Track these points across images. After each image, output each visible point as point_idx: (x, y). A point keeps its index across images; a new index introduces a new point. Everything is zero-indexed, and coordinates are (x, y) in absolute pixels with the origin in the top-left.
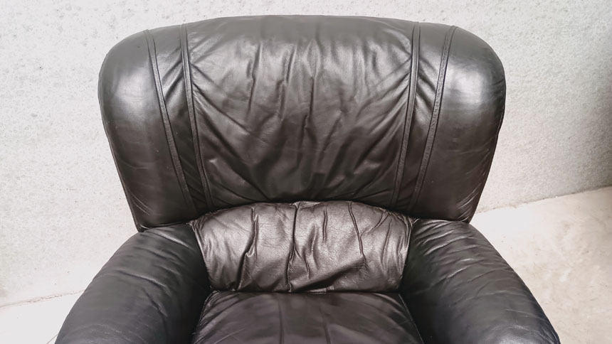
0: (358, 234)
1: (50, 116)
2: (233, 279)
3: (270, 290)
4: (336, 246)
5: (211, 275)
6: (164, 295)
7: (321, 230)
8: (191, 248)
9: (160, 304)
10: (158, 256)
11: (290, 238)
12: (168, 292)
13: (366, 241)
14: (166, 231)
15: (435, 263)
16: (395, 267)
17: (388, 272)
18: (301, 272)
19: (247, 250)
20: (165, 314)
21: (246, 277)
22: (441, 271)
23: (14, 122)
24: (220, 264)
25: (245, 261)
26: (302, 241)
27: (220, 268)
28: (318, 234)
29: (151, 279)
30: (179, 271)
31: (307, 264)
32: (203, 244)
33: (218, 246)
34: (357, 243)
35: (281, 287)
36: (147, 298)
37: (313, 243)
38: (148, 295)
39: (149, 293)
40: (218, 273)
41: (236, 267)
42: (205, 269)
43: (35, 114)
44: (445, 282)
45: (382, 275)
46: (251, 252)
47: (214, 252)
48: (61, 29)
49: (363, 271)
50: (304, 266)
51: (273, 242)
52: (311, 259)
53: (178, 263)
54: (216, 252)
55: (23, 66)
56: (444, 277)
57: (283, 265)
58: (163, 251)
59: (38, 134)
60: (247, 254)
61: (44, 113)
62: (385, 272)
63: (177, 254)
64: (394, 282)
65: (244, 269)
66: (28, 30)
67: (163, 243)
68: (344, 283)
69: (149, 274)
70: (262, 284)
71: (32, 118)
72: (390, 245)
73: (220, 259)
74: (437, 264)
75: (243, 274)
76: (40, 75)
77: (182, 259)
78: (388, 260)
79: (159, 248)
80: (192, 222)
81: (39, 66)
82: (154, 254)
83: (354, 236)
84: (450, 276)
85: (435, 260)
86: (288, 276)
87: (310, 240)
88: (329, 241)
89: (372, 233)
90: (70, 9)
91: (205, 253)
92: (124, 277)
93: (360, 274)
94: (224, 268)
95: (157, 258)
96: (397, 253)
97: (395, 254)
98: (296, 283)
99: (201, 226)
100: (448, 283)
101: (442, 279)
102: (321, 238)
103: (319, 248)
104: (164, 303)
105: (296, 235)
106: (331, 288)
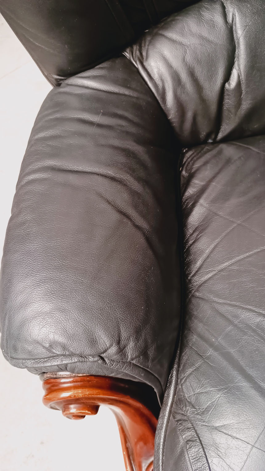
2: (210, 128)
6: (133, 193)
8: (141, 97)
9: (132, 213)
10: (100, 126)
14: (94, 78)
21: (229, 119)
24: (189, 110)
25: (225, 96)
27: (189, 115)
32: (156, 85)
33: (179, 82)
36: (108, 207)
38: (109, 202)
39: (110, 199)
40: (188, 125)
42: (168, 123)
47: (175, 94)
54: (179, 92)
58: (104, 114)
60: (226, 85)
63: (126, 114)
67: (98, 100)
69: (98, 162)
79: (96, 112)
80: (128, 50)
82: (91, 123)
91: (163, 98)
92: (61, 177)
95: (100, 131)
99: (144, 54)
104: (136, 207)
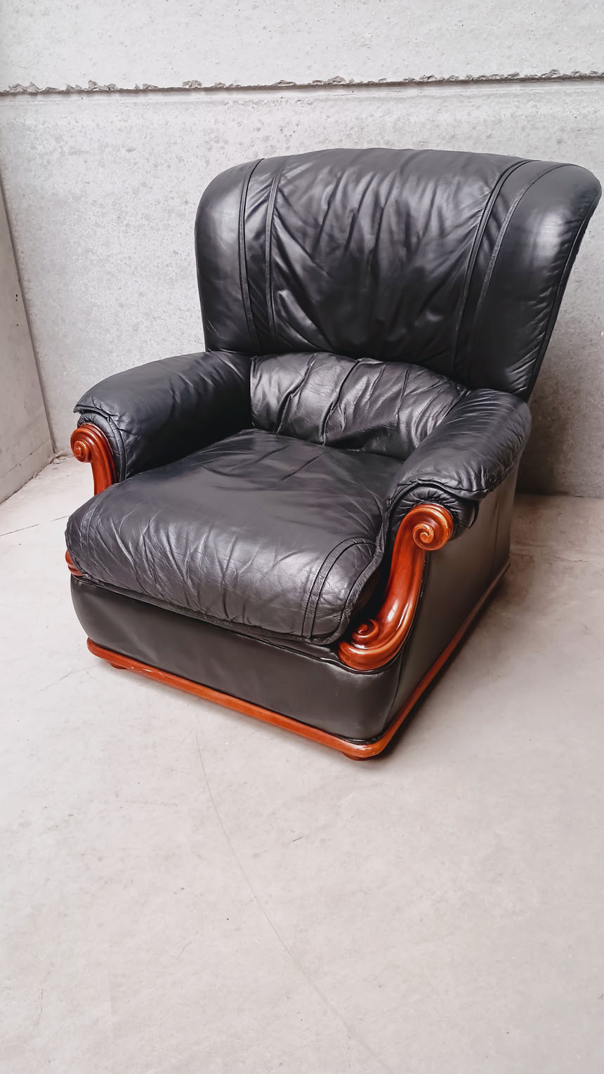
0: (404, 394)
1: (188, 256)
2: (274, 419)
3: (305, 437)
5: (253, 408)
6: (187, 391)
7: (371, 386)
8: (240, 375)
9: (178, 393)
11: (338, 391)
12: (192, 390)
13: (409, 403)
18: (337, 426)
19: (294, 391)
20: (179, 402)
21: (286, 419)
23: (158, 257)
24: (265, 399)
25: (288, 402)
26: (347, 395)
27: (263, 402)
28: (366, 389)
29: (182, 376)
30: (213, 382)
31: (345, 418)
32: (254, 376)
34: (398, 402)
35: (316, 437)
36: (169, 385)
37: (357, 398)
38: (171, 383)
40: (260, 407)
41: (278, 406)
43: (177, 250)
46: (296, 395)
47: (261, 387)
48: (208, 163)
50: (342, 419)
51: (320, 389)
52: (350, 413)
53: (217, 377)
54: (265, 386)
55: (172, 198)
57: (323, 415)
59: (176, 274)
60: (292, 395)
61: (184, 252)
65: (285, 412)
66: (180, 161)
68: (375, 444)
69: (184, 372)
70: (298, 430)
71: (174, 255)
72: (429, 410)
73: (265, 394)
75: (284, 416)
76: (185, 209)
77: (224, 377)
78: (421, 424)
80: (254, 356)
81: (185, 200)
83: (399, 396)
86: (324, 427)
87: (356, 395)
88: (373, 398)
89: (420, 395)
90: (217, 142)
93: (391, 436)
94: (267, 404)
96: (433, 418)
97: (430, 420)
98: (330, 436)
99: (261, 361)
102: (367, 394)
103: (362, 404)
105: (344, 386)
106: (364, 449)
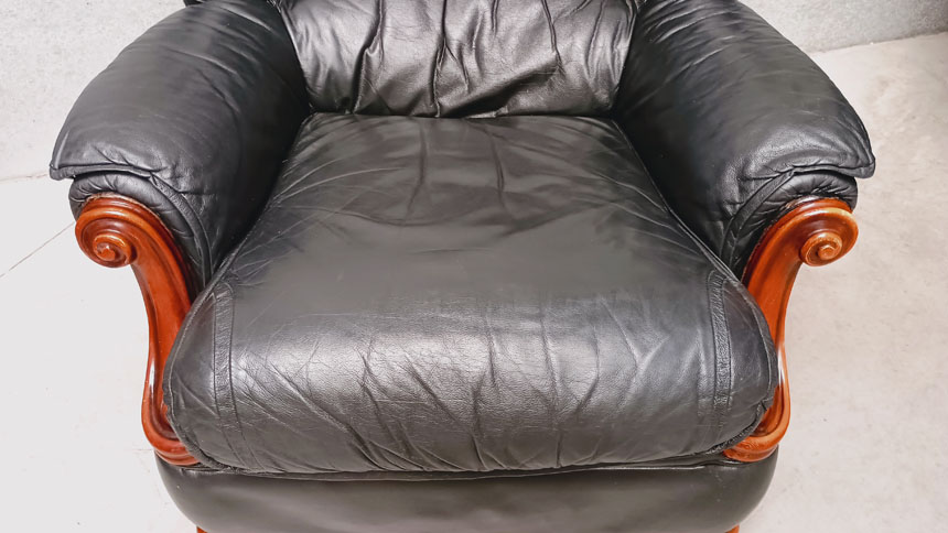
0: (550, 18)
2: (346, 92)
3: (406, 112)
4: (513, 41)
5: (309, 82)
6: (234, 83)
7: (488, 15)
8: (274, 32)
9: (227, 94)
10: (220, 32)
11: (438, 28)
12: (240, 82)
13: (562, 31)
14: (233, 4)
15: (674, 49)
16: (608, 72)
17: (596, 80)
18: (455, 83)
19: (367, 45)
20: (237, 109)
21: (367, 88)
22: (684, 58)
24: (325, 65)
25: (364, 63)
26: (456, 33)
27: (323, 72)
28: (483, 21)
29: (211, 60)
31: (464, 71)
32: (295, 31)
33: (319, 35)
34: (547, 32)
35: (423, 107)
36: (205, 82)
37: (475, 36)
38: (206, 78)
39: (209, 77)
40: (321, 79)
41: (350, 72)
42: (300, 71)
44: (689, 71)
45: (585, 85)
46: (374, 49)
47: (313, 46)
49: (555, 78)
50: (459, 73)
51: (410, 32)
52: (470, 62)
53: (254, 47)
54: (317, 44)
56: (688, 65)
57: (426, 72)
58: (229, 28)
60: (367, 51)
62: (591, 81)
64: (606, 96)
65: (363, 76)
67: (228, 18)
68: (525, 101)
69: (208, 52)
70: (393, 103)
72: (601, 36)
73: (323, 57)
74: (677, 51)
75: (362, 84)
77: (261, 43)
78: (596, 60)
79: (223, 23)
83: (544, 23)
84: (698, 62)
85: (673, 46)
86: (433, 90)
87: (471, 33)
88: (501, 33)
89: (572, 18)
91: (300, 45)
93: (551, 85)
94: (331, 73)
95: (220, 35)
96: (612, 48)
97: (608, 51)
98: (448, 101)
99: (291, 5)
100: (693, 72)
101: (684, 68)
102: (488, 26)
103: (485, 42)
104: (233, 93)
105: (447, 22)
106: (504, 110)
